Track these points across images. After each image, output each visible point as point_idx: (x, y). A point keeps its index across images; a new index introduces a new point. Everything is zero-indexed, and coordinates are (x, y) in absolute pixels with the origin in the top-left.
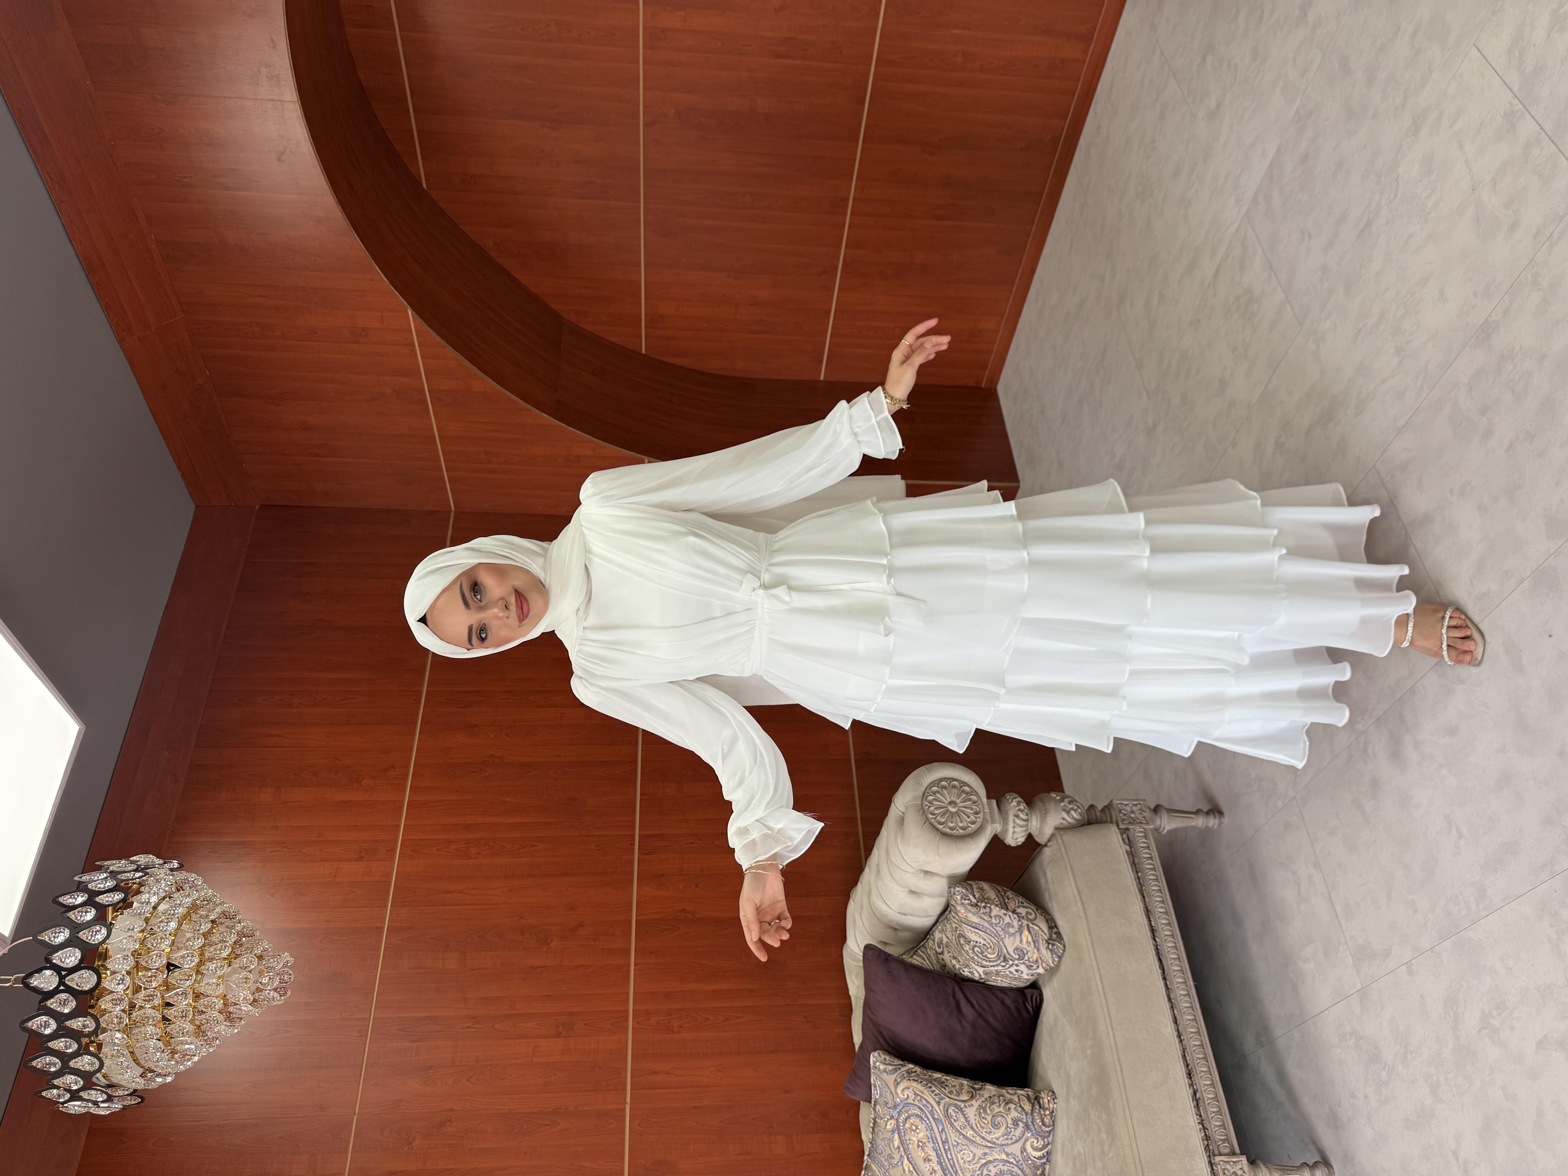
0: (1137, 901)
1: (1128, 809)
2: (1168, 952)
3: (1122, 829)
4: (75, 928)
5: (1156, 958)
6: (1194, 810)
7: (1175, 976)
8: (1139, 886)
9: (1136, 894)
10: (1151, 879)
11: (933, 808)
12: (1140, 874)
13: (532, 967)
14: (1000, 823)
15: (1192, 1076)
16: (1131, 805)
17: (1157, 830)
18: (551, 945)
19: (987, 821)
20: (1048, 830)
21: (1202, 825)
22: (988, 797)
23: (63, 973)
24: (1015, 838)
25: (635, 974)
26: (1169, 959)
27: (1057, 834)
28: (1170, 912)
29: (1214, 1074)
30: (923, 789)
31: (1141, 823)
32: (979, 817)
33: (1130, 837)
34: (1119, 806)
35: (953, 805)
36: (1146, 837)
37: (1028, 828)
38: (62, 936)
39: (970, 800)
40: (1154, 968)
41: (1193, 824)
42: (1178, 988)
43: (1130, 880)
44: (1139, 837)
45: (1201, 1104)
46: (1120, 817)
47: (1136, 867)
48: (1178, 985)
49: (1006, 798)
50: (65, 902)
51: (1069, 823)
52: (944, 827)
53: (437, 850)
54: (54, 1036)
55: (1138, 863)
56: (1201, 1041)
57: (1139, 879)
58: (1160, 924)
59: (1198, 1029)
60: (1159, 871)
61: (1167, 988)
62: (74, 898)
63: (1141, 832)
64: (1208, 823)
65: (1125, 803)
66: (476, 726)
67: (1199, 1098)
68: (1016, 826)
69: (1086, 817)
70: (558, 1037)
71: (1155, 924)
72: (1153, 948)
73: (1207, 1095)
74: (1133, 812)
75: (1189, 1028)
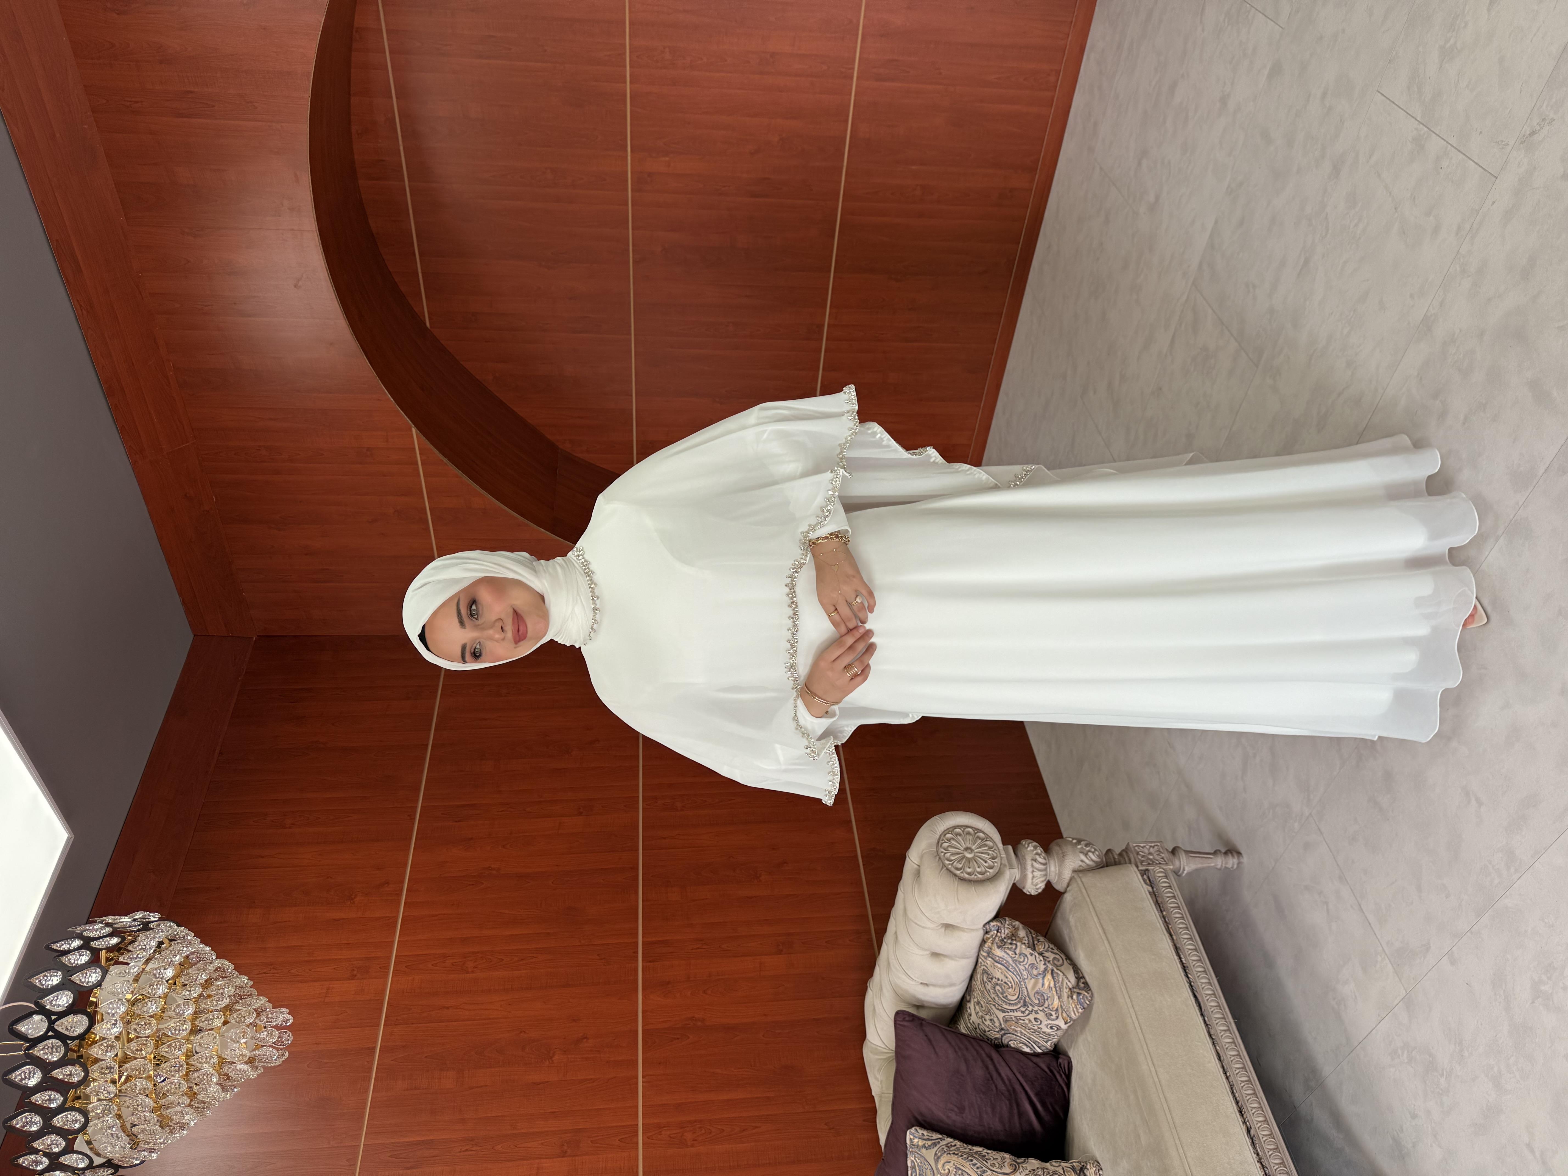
0: (1164, 937)
1: (1147, 851)
2: (1203, 988)
3: (1141, 870)
4: (69, 971)
5: (1191, 994)
6: (1212, 852)
7: (1212, 1012)
8: (1165, 924)
9: (1162, 930)
10: (1177, 918)
11: (949, 854)
12: (1164, 913)
13: (534, 1083)
14: (1018, 868)
15: (1243, 1113)
16: (1148, 847)
17: (1176, 873)
18: (553, 1059)
19: (1005, 865)
20: (1067, 874)
21: (1222, 866)
22: (1005, 843)
23: (53, 1017)
24: (1034, 883)
25: (643, 1086)
26: (1204, 996)
27: (1076, 876)
28: (1199, 949)
29: (1266, 1111)
30: (938, 837)
31: (1160, 863)
32: (996, 862)
33: (1150, 877)
34: (1136, 848)
35: (970, 851)
36: (1166, 877)
37: (1047, 873)
38: (55, 979)
39: (986, 845)
40: (1191, 1003)
41: (1213, 865)
42: (1217, 1024)
43: (1155, 917)
44: (1160, 877)
45: (1256, 1142)
46: (1139, 859)
47: (1160, 907)
48: (1217, 1022)
49: (1022, 844)
50: (57, 948)
51: (1088, 865)
52: (962, 872)
53: (432, 965)
54: (38, 1089)
55: (1162, 903)
56: (1249, 1077)
57: (1164, 917)
58: (1191, 962)
59: (1244, 1064)
60: (1183, 909)
61: (1206, 1025)
62: (68, 944)
63: (1161, 872)
64: (1226, 863)
65: (1142, 845)
66: (472, 839)
67: (1254, 1136)
68: (1035, 870)
69: (1104, 860)
70: (563, 1157)
71: (1185, 960)
72: (1187, 985)
73: (1262, 1133)
74: (1150, 854)
75: (1235, 1064)
